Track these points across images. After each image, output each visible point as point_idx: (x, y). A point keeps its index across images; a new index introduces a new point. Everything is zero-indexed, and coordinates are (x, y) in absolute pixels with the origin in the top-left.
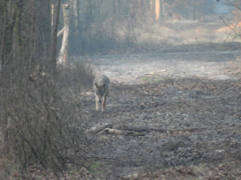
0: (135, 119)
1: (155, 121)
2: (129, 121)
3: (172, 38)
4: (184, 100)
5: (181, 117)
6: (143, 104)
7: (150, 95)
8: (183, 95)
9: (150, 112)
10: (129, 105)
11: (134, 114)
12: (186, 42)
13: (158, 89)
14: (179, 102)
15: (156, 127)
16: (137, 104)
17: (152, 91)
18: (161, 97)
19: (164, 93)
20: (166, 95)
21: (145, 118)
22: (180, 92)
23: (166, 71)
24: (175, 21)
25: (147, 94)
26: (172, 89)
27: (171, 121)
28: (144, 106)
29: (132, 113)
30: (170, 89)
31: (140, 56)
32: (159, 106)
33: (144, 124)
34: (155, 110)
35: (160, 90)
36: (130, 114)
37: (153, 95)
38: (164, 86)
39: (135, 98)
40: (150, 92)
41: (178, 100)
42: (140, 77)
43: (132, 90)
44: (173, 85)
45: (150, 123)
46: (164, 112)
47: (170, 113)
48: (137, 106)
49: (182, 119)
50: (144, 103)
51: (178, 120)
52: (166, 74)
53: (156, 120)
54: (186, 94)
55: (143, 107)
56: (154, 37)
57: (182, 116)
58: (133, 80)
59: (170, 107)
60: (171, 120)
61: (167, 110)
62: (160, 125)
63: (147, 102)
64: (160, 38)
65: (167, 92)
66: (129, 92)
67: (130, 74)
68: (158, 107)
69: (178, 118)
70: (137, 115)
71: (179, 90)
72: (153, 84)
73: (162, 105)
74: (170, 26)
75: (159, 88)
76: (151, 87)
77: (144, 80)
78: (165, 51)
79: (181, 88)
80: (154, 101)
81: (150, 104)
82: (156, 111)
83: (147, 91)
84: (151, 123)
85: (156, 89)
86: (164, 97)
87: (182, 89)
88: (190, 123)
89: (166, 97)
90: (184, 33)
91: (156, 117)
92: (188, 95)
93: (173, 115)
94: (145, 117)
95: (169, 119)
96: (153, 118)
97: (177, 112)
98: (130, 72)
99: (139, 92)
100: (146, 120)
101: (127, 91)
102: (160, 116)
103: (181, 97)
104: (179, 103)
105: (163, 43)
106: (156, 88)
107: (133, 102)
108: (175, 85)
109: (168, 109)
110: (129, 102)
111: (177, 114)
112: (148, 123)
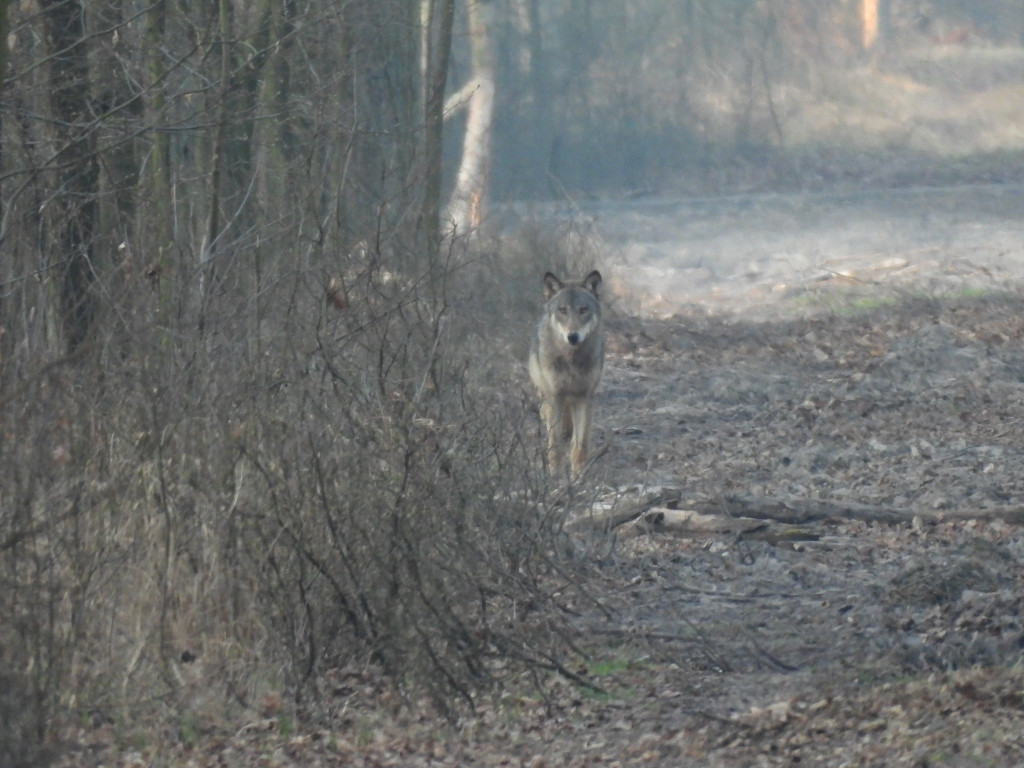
0: (776, 469)
1: (861, 479)
2: (751, 477)
3: (933, 125)
4: (984, 387)
5: (973, 459)
6: (807, 403)
7: (837, 366)
8: (977, 366)
9: (838, 437)
10: (750, 408)
11: (771, 447)
12: (990, 141)
13: (870, 340)
14: (962, 395)
15: (866, 503)
16: (783, 404)
17: (847, 348)
18: (884, 376)
19: (899, 358)
20: (906, 366)
21: (817, 463)
22: (967, 352)
23: (906, 265)
24: (943, 52)
25: (825, 362)
26: (931, 340)
27: (928, 478)
28: (814, 411)
29: (763, 443)
30: (924, 340)
31: (796, 200)
32: (880, 412)
33: (816, 492)
34: (864, 429)
35: (880, 346)
36: (754, 445)
37: (851, 366)
38: (900, 328)
39: (778, 377)
40: (836, 353)
41: (960, 389)
42: (798, 292)
43: (763, 345)
44: (936, 323)
45: (841, 485)
46: (900, 439)
47: (925, 444)
48: (785, 411)
49: (975, 471)
50: (815, 399)
51: (961, 471)
52: (905, 275)
53: (864, 475)
54: (994, 360)
55: (808, 417)
56: (854, 119)
57: (973, 454)
58: (768, 306)
59: (923, 418)
60: (927, 472)
61: (913, 431)
62: (885, 495)
63: (828, 395)
64: (879, 124)
65: (912, 355)
66: (750, 352)
67: (752, 277)
68: (873, 416)
69: (959, 464)
70: (784, 451)
71: (959, 345)
72: (851, 321)
73: (890, 408)
74: (921, 72)
75: (876, 334)
76: (844, 331)
77: (814, 303)
78: (903, 180)
79: (972, 335)
80: (857, 391)
81: (837, 403)
82: (866, 436)
83: (824, 349)
84: (847, 487)
85: (864, 341)
86: (899, 376)
87: (975, 340)
88: (1013, 488)
89: (906, 376)
90: (979, 103)
91: (866, 461)
92: (1003, 364)
93: (938, 452)
94: (816, 461)
95: (920, 471)
96: (854, 463)
97: (957, 439)
98: (754, 267)
99: (793, 351)
100: (822, 475)
101: (743, 347)
102: (883, 455)
103: (971, 375)
104: (963, 399)
105: (892, 147)
106: (862, 335)
107: (766, 398)
108: (941, 322)
109: (919, 426)
110: (751, 395)
111: (952, 448)
112: (833, 486)
